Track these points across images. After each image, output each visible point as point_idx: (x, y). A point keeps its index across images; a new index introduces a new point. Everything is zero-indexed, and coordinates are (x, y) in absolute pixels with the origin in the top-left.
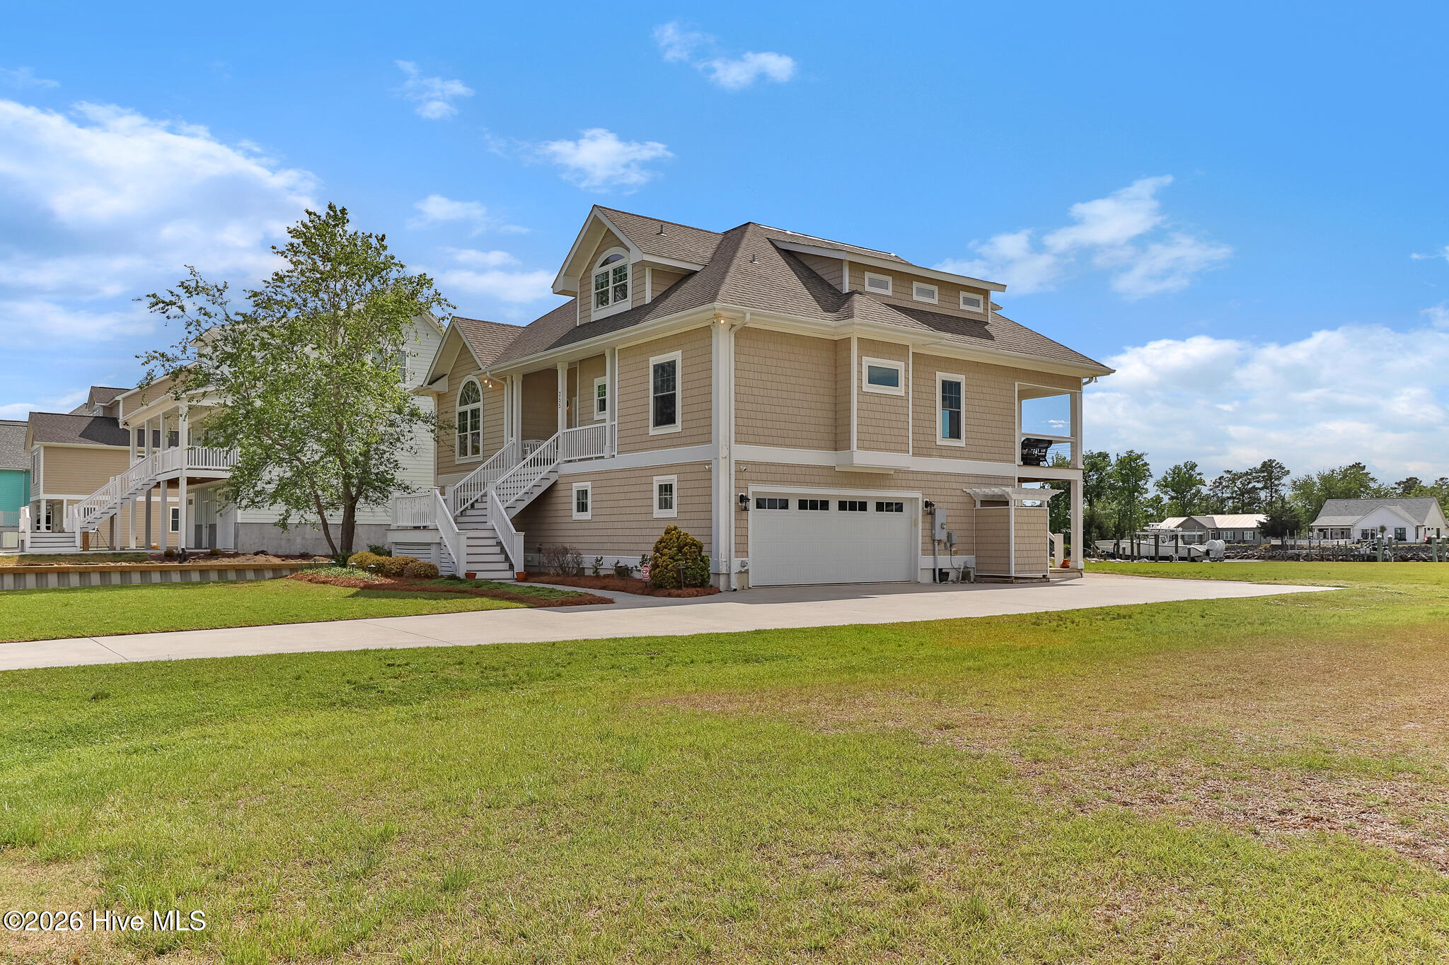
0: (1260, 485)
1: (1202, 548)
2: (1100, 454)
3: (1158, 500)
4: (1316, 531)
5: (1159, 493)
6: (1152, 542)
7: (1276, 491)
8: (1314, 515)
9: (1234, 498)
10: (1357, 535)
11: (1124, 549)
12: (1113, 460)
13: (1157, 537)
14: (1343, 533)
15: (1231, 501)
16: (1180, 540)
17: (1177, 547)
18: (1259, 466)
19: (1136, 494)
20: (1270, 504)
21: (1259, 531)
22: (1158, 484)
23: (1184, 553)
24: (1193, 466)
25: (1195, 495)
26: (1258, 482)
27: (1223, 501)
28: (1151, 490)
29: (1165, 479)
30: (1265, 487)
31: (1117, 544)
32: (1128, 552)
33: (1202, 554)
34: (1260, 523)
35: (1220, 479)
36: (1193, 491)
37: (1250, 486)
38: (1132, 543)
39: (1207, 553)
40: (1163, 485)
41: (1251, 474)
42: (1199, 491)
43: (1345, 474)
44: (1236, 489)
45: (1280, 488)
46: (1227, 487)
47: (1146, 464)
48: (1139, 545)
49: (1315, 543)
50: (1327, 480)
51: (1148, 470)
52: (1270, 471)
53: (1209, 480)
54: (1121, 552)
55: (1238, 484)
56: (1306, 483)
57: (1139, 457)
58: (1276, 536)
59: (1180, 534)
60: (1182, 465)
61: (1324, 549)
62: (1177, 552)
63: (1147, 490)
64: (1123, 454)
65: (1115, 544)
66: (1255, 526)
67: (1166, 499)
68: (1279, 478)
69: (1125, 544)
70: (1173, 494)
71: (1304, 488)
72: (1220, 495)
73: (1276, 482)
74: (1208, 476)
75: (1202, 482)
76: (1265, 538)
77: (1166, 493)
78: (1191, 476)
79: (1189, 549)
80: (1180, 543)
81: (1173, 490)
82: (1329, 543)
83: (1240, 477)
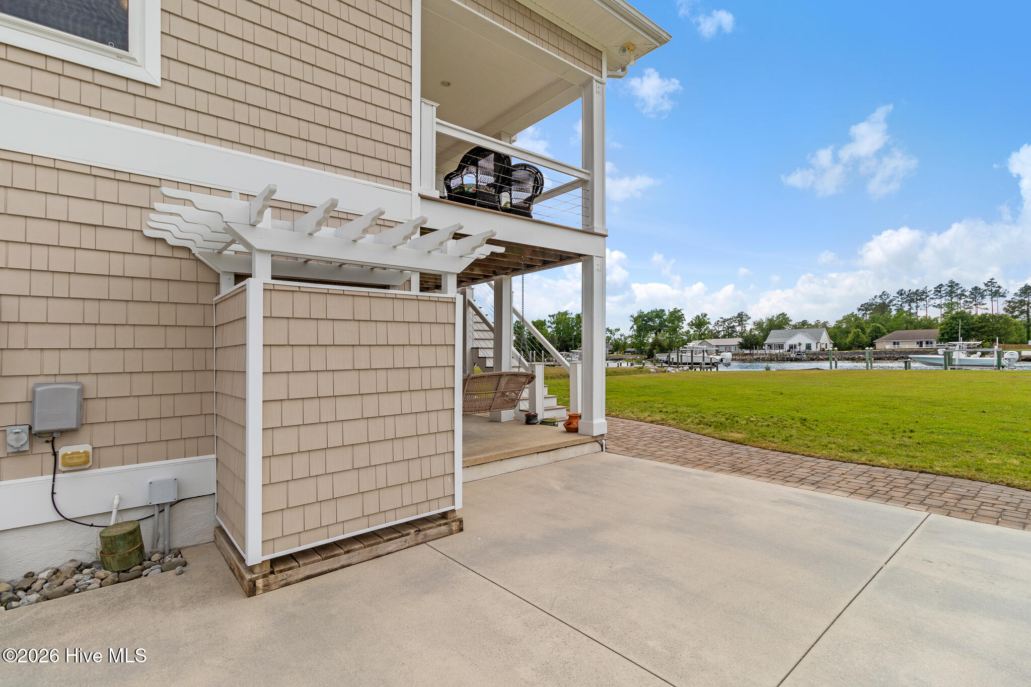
0: (737, 324)
1: (718, 358)
2: (661, 310)
3: (688, 332)
4: (766, 346)
5: (689, 329)
6: (689, 354)
7: (744, 327)
8: (765, 338)
9: (724, 331)
10: (787, 348)
11: (673, 359)
12: (667, 313)
13: (692, 351)
14: (779, 346)
15: (723, 332)
16: (705, 353)
17: (704, 357)
18: (736, 315)
19: (678, 329)
20: (741, 333)
21: (738, 346)
22: (689, 324)
23: (708, 361)
24: (706, 315)
25: (706, 330)
26: (736, 322)
27: (719, 332)
28: (685, 327)
29: (692, 322)
30: (739, 325)
31: (669, 356)
32: (675, 360)
33: (718, 361)
34: (739, 342)
35: (718, 321)
36: (705, 328)
37: (732, 325)
38: (678, 355)
39: (722, 360)
40: (691, 325)
41: (732, 319)
42: (708, 327)
43: (778, 317)
44: (725, 326)
45: (746, 325)
46: (721, 325)
47: (683, 315)
48: (681, 356)
49: (768, 352)
50: (770, 321)
51: (684, 317)
52: (741, 318)
53: (713, 323)
54: (671, 360)
55: (726, 324)
56: (760, 322)
57: (679, 311)
58: (747, 348)
59: (705, 349)
60: (700, 315)
61: (771, 355)
62: (704, 360)
63: (683, 327)
64: (671, 310)
65: (668, 356)
66: (737, 344)
67: (692, 332)
68: (746, 321)
69: (674, 356)
70: (696, 329)
71: (759, 325)
72: (718, 329)
73: (744, 323)
74: (713, 319)
75: (709, 323)
76: (741, 350)
77: (692, 329)
78: (704, 320)
79: (711, 358)
80: (706, 355)
81: (695, 327)
82: (774, 352)
83: (727, 320)
